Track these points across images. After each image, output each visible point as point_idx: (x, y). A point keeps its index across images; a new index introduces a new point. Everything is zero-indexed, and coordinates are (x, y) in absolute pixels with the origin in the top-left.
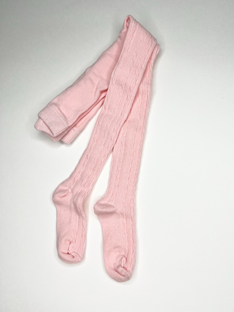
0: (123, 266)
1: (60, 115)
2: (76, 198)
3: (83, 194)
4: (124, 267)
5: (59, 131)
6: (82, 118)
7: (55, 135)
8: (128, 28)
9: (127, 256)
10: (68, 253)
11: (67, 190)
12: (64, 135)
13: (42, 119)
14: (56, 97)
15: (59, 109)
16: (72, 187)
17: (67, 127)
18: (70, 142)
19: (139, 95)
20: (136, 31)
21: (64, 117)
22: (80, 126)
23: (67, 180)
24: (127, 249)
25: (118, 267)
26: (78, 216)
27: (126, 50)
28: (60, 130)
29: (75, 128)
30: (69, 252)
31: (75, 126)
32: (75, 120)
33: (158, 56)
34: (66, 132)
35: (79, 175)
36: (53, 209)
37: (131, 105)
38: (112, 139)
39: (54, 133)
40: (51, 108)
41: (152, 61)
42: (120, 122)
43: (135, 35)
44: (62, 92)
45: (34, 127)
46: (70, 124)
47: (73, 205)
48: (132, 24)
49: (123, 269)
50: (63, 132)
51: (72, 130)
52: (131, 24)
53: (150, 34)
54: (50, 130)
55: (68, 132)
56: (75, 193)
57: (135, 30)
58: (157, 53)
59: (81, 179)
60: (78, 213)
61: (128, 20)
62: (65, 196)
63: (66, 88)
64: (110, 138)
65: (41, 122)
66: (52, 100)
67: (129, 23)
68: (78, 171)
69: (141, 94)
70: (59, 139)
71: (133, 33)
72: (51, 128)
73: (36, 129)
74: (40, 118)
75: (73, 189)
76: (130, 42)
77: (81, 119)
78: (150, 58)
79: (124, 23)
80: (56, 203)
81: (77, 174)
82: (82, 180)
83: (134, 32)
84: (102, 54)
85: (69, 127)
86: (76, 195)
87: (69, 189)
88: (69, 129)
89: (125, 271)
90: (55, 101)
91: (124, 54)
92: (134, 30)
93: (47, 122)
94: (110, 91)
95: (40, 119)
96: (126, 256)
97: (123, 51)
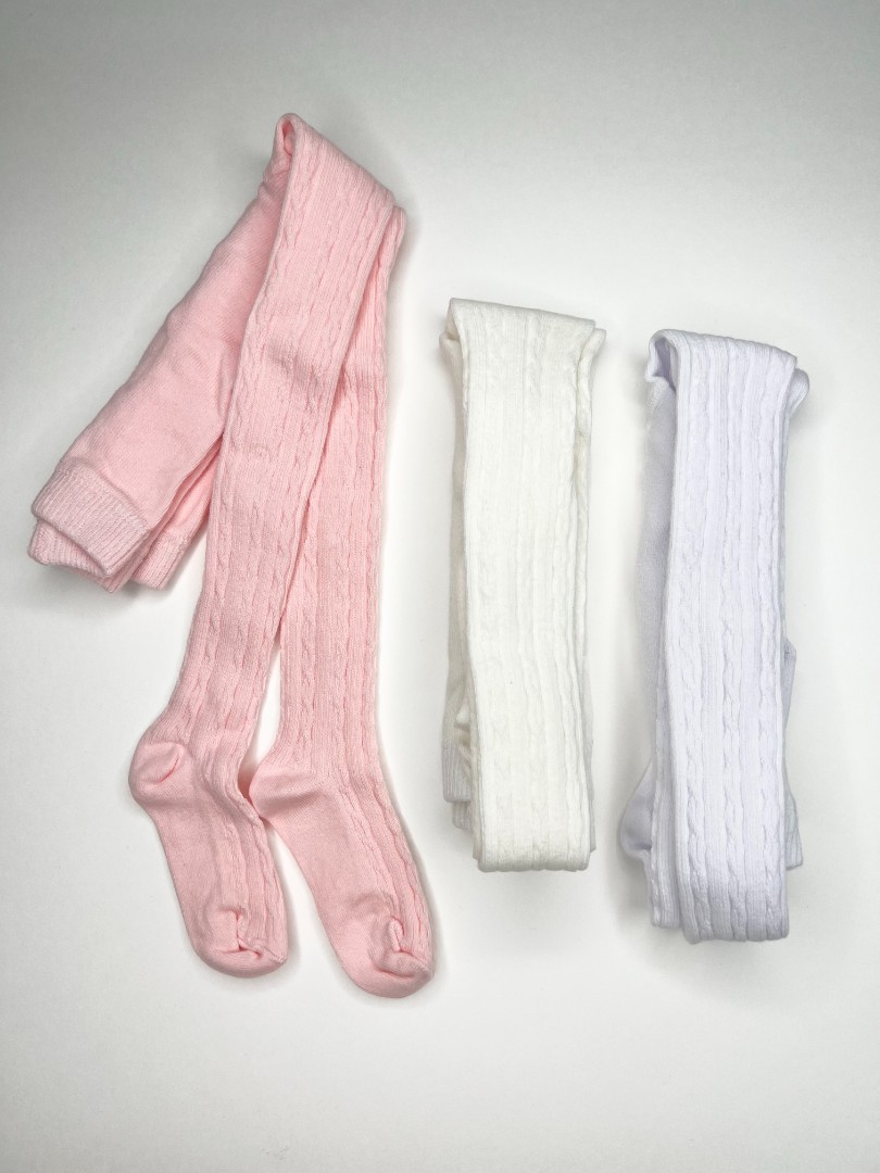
0: (398, 948)
1: (111, 499)
2: (210, 767)
3: (231, 751)
4: (401, 951)
5: (121, 555)
6: (190, 491)
7: (110, 572)
8: (290, 155)
9: (401, 912)
10: (241, 949)
11: (171, 752)
12: (139, 561)
13: (50, 524)
14: (83, 433)
15: (104, 477)
16: (186, 737)
17: (145, 535)
18: (166, 579)
19: (349, 392)
20: (318, 173)
21: (124, 501)
22: (186, 521)
23: (162, 718)
24: (393, 893)
25: (385, 955)
26: (232, 826)
27: (291, 237)
28: (125, 550)
29: (171, 531)
30: (243, 944)
31: (169, 523)
32: (168, 502)
33: (401, 253)
34: (146, 550)
35: (203, 694)
36: (142, 827)
37: (326, 425)
38: (285, 547)
39: (106, 565)
40: (74, 478)
41: (384, 272)
42: (300, 488)
43: (316, 183)
44: (99, 415)
45: (29, 555)
46: (153, 521)
47: (205, 797)
48: (305, 147)
49: (401, 955)
50: (136, 554)
51: (163, 539)
52: (299, 146)
53: (368, 175)
54: (90, 557)
55: (151, 547)
56: (201, 753)
57: (316, 168)
58: (399, 241)
59: (210, 702)
60: (232, 815)
61: (288, 129)
62: (171, 772)
63: (111, 396)
64: (275, 545)
65: (50, 534)
66: (71, 448)
67: (293, 142)
68: (192, 679)
69: (354, 387)
70: (125, 580)
71: (310, 179)
72: (90, 550)
73: (39, 562)
74: (41, 520)
75: (190, 741)
76: (302, 208)
77: (186, 496)
78: (377, 260)
79: (275, 142)
80: (147, 804)
81: (190, 691)
82: (217, 707)
83: (314, 173)
84: (213, 255)
85: (152, 532)
86: (208, 760)
87: (178, 746)
88: (155, 538)
89: (408, 959)
90: (82, 449)
91: (284, 254)
92: (312, 167)
93: (72, 532)
94: (245, 383)
95: (44, 525)
96: (398, 916)
97: (280, 240)
